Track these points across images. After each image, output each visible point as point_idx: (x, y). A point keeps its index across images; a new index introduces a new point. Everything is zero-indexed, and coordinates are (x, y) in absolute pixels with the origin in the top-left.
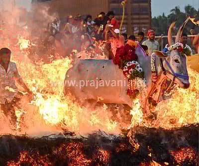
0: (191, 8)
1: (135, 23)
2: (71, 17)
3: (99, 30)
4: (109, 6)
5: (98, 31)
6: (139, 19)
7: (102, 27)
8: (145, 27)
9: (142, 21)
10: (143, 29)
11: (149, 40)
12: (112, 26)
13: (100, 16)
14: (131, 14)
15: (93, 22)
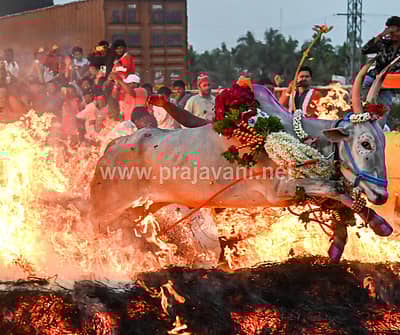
0: (276, 34)
1: (157, 64)
2: (41, 50)
3: (99, 76)
4: (107, 30)
5: (95, 78)
6: (164, 55)
7: (104, 70)
8: (175, 72)
9: (170, 60)
10: (172, 75)
11: (200, 95)
12: (125, 70)
13: (100, 48)
14: (151, 47)
15: (85, 61)
